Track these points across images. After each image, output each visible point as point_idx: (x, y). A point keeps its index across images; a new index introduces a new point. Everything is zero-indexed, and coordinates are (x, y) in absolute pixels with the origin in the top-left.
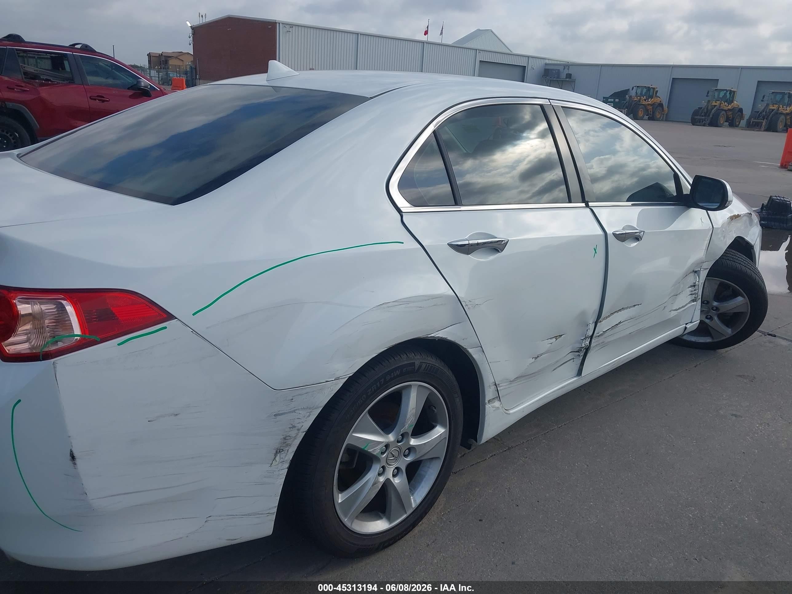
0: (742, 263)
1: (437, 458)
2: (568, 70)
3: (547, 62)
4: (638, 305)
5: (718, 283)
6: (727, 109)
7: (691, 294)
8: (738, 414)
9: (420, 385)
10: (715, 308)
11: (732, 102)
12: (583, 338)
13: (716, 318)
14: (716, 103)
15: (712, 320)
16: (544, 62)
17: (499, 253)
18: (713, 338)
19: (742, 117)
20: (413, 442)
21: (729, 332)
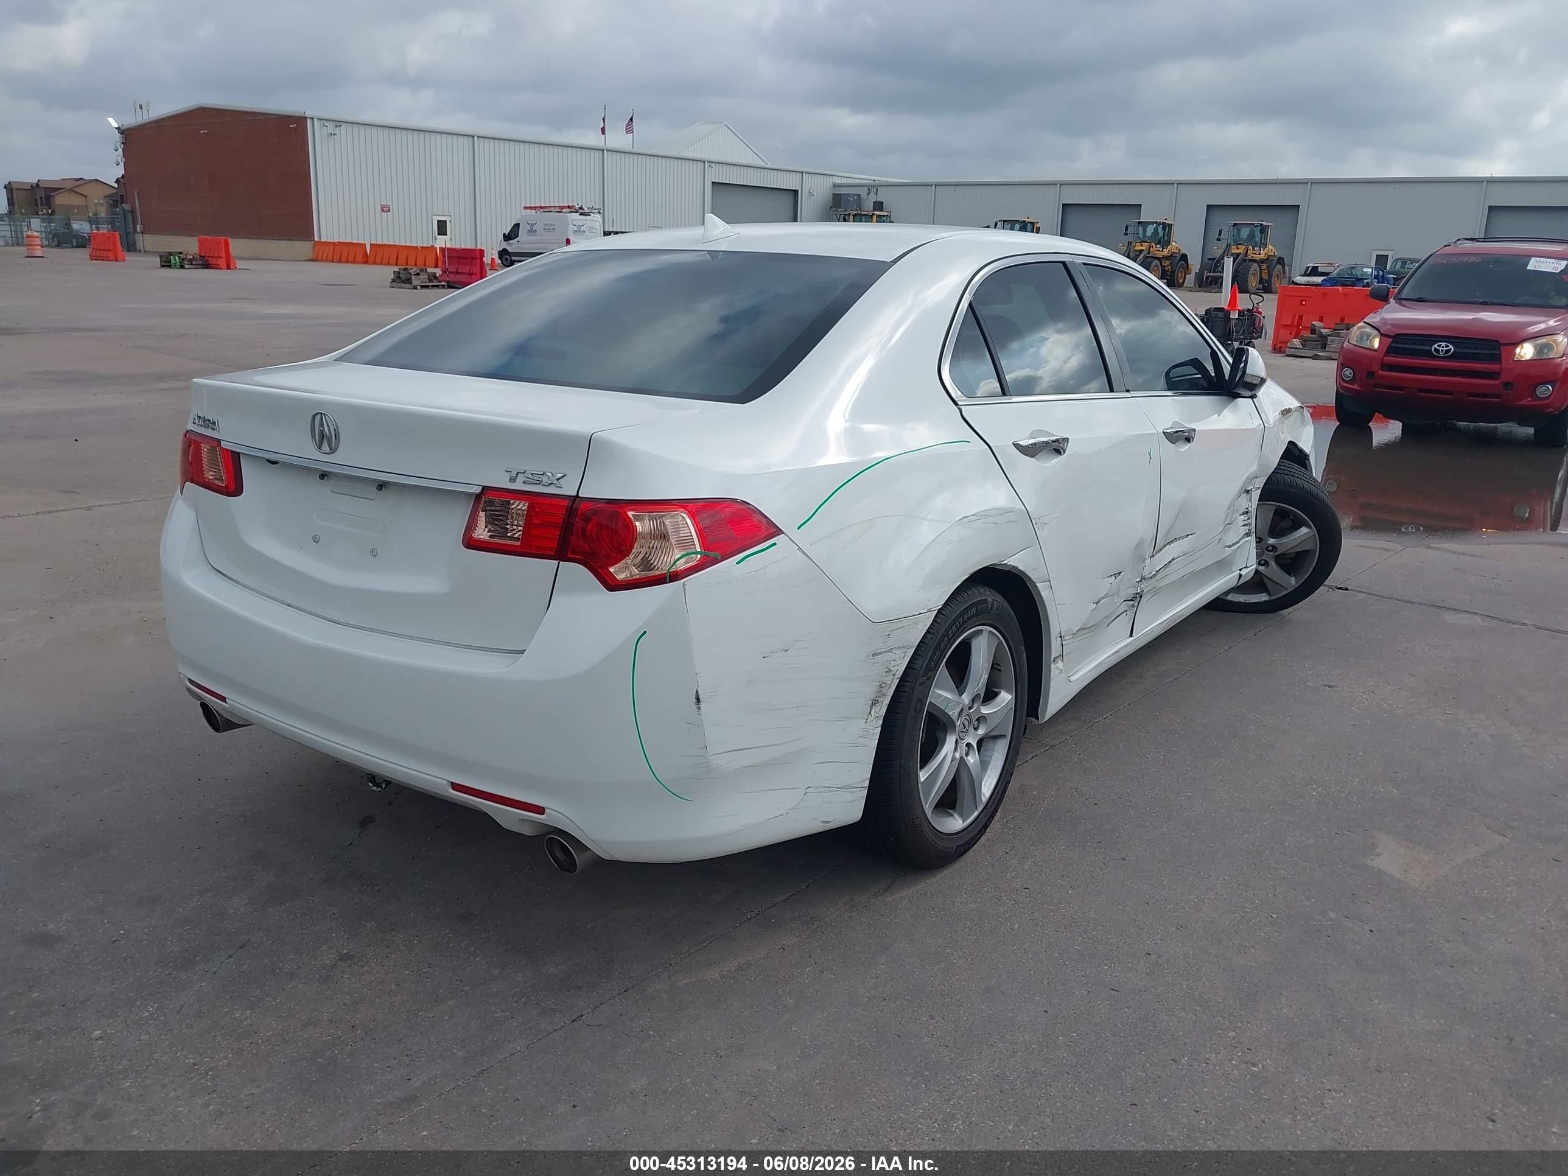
0: (1302, 477)
1: (1003, 736)
2: (877, 194)
3: (837, 182)
4: (1192, 534)
5: (1274, 509)
6: (1161, 256)
7: (1244, 525)
8: (1331, 684)
9: (990, 631)
10: (1270, 548)
11: (1168, 243)
12: (1138, 580)
13: (1272, 563)
14: (1142, 245)
15: (1268, 566)
16: (831, 181)
17: (1061, 457)
18: (1269, 594)
19: (1187, 269)
20: (985, 710)
21: (1293, 582)
